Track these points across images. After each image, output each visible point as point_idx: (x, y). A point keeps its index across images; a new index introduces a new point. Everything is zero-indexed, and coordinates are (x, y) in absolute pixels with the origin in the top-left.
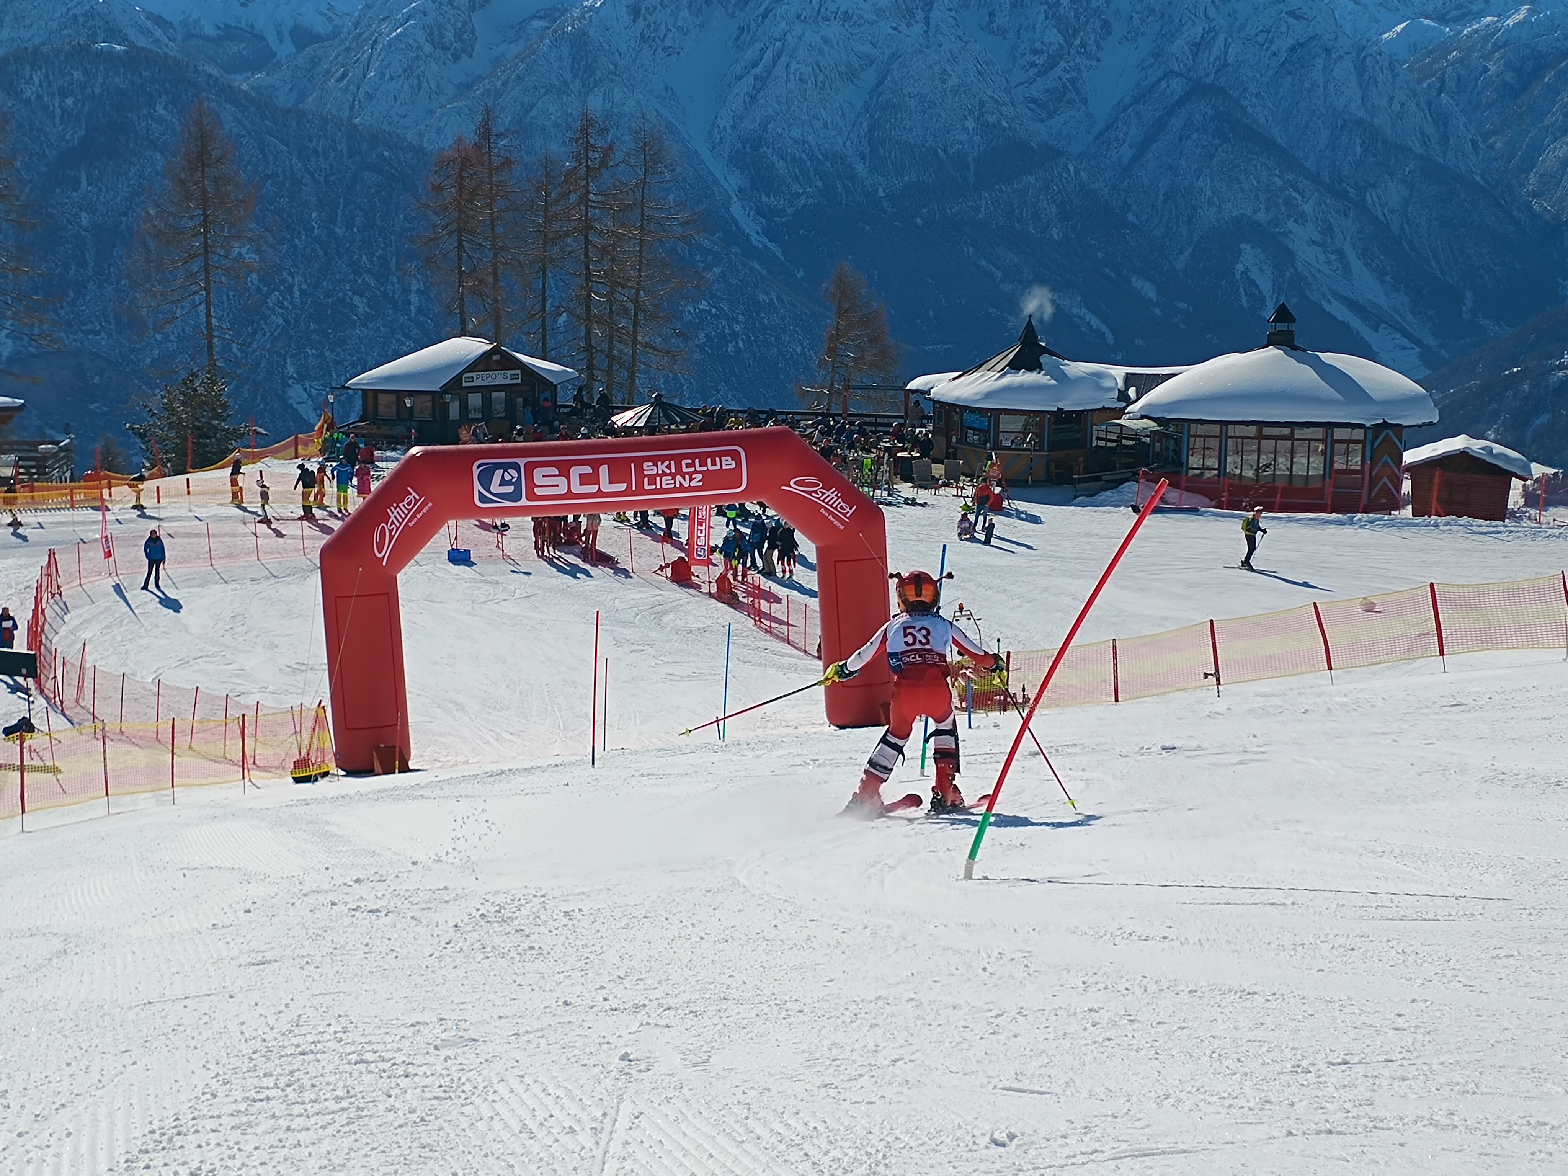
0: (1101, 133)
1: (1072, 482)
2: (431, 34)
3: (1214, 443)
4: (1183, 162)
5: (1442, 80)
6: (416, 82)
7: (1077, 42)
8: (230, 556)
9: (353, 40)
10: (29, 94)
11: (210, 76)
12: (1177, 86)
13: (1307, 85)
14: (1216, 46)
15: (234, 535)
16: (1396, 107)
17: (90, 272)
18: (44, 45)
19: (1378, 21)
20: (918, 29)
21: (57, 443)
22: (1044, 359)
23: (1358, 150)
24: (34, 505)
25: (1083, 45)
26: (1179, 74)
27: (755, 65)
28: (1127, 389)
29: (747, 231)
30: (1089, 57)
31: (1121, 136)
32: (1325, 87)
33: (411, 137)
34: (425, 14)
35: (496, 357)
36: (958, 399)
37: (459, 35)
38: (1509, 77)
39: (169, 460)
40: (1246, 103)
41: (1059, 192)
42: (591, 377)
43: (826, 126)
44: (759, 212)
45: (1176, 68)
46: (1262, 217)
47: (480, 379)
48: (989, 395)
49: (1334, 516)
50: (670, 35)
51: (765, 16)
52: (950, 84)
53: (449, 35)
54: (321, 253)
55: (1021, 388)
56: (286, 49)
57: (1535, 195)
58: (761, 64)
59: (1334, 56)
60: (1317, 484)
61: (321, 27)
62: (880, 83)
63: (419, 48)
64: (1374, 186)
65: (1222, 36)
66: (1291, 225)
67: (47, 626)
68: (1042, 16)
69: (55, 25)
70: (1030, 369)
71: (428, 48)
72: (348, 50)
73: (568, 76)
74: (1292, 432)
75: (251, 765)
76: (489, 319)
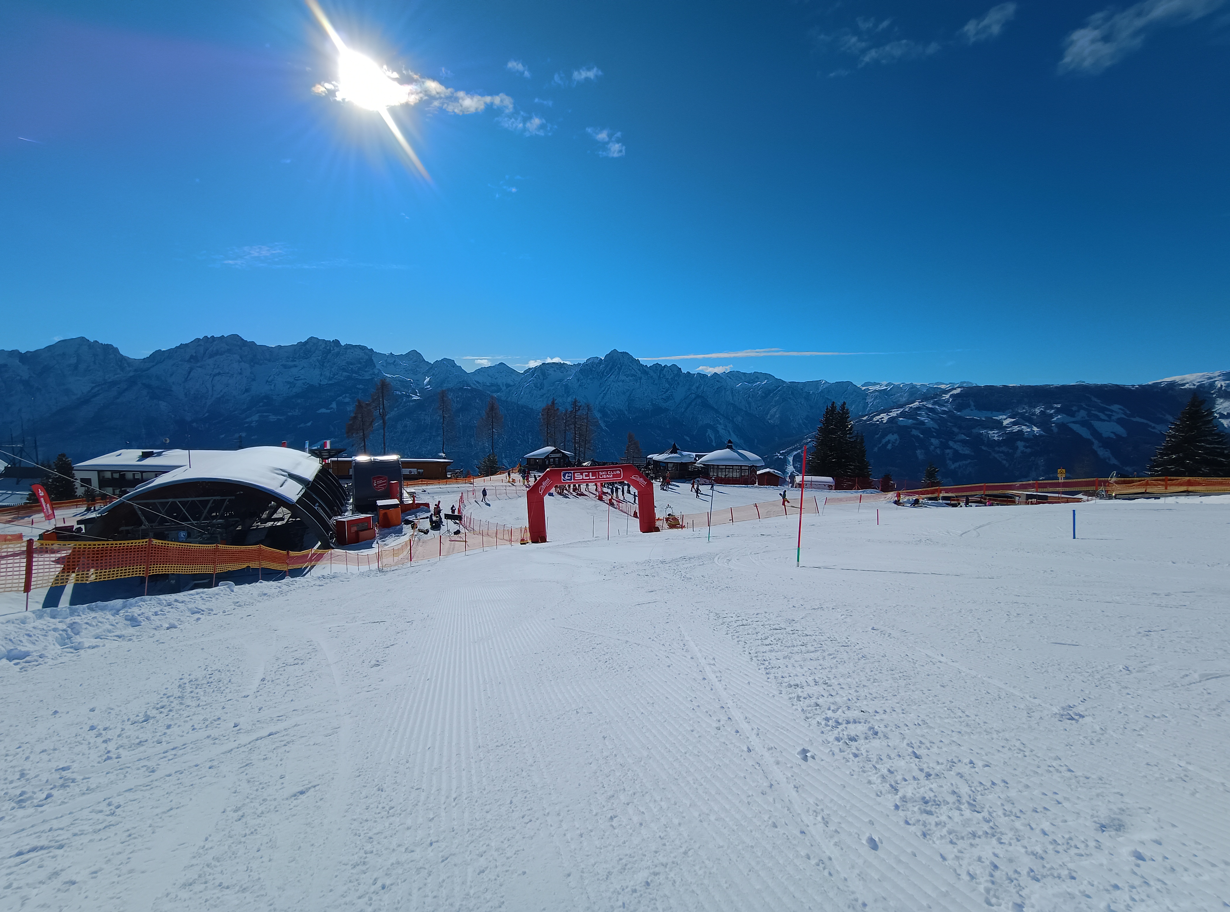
0: (677, 406)
1: (684, 478)
2: (535, 385)
3: (716, 470)
4: (695, 412)
5: (749, 395)
6: (531, 395)
8: (500, 494)
9: (518, 386)
10: (450, 397)
11: (488, 393)
12: (693, 396)
13: (721, 396)
14: (701, 388)
16: (740, 401)
17: (462, 435)
18: (453, 387)
20: (638, 383)
21: (460, 470)
22: (678, 451)
23: (732, 409)
24: (457, 483)
25: (673, 387)
27: (604, 391)
28: (696, 458)
29: (602, 426)
30: (674, 389)
31: (682, 406)
32: (725, 397)
33: (530, 406)
34: (534, 380)
35: (556, 451)
36: (659, 460)
38: (763, 395)
40: (708, 399)
41: (669, 418)
42: (575, 455)
43: (619, 404)
44: (604, 422)
45: (693, 392)
46: (711, 423)
47: (553, 456)
48: (666, 459)
49: (744, 485)
50: (586, 385)
51: (606, 381)
52: (645, 395)
53: (539, 385)
54: (510, 431)
55: (673, 457)
56: (504, 388)
57: (769, 419)
59: (726, 390)
60: (738, 479)
61: (512, 384)
62: (630, 395)
64: (735, 417)
65: (703, 386)
66: (718, 425)
68: (665, 381)
69: (456, 383)
70: (675, 453)
71: (534, 388)
72: (517, 388)
73: (564, 393)
74: (733, 467)
75: (511, 540)
76: (555, 443)
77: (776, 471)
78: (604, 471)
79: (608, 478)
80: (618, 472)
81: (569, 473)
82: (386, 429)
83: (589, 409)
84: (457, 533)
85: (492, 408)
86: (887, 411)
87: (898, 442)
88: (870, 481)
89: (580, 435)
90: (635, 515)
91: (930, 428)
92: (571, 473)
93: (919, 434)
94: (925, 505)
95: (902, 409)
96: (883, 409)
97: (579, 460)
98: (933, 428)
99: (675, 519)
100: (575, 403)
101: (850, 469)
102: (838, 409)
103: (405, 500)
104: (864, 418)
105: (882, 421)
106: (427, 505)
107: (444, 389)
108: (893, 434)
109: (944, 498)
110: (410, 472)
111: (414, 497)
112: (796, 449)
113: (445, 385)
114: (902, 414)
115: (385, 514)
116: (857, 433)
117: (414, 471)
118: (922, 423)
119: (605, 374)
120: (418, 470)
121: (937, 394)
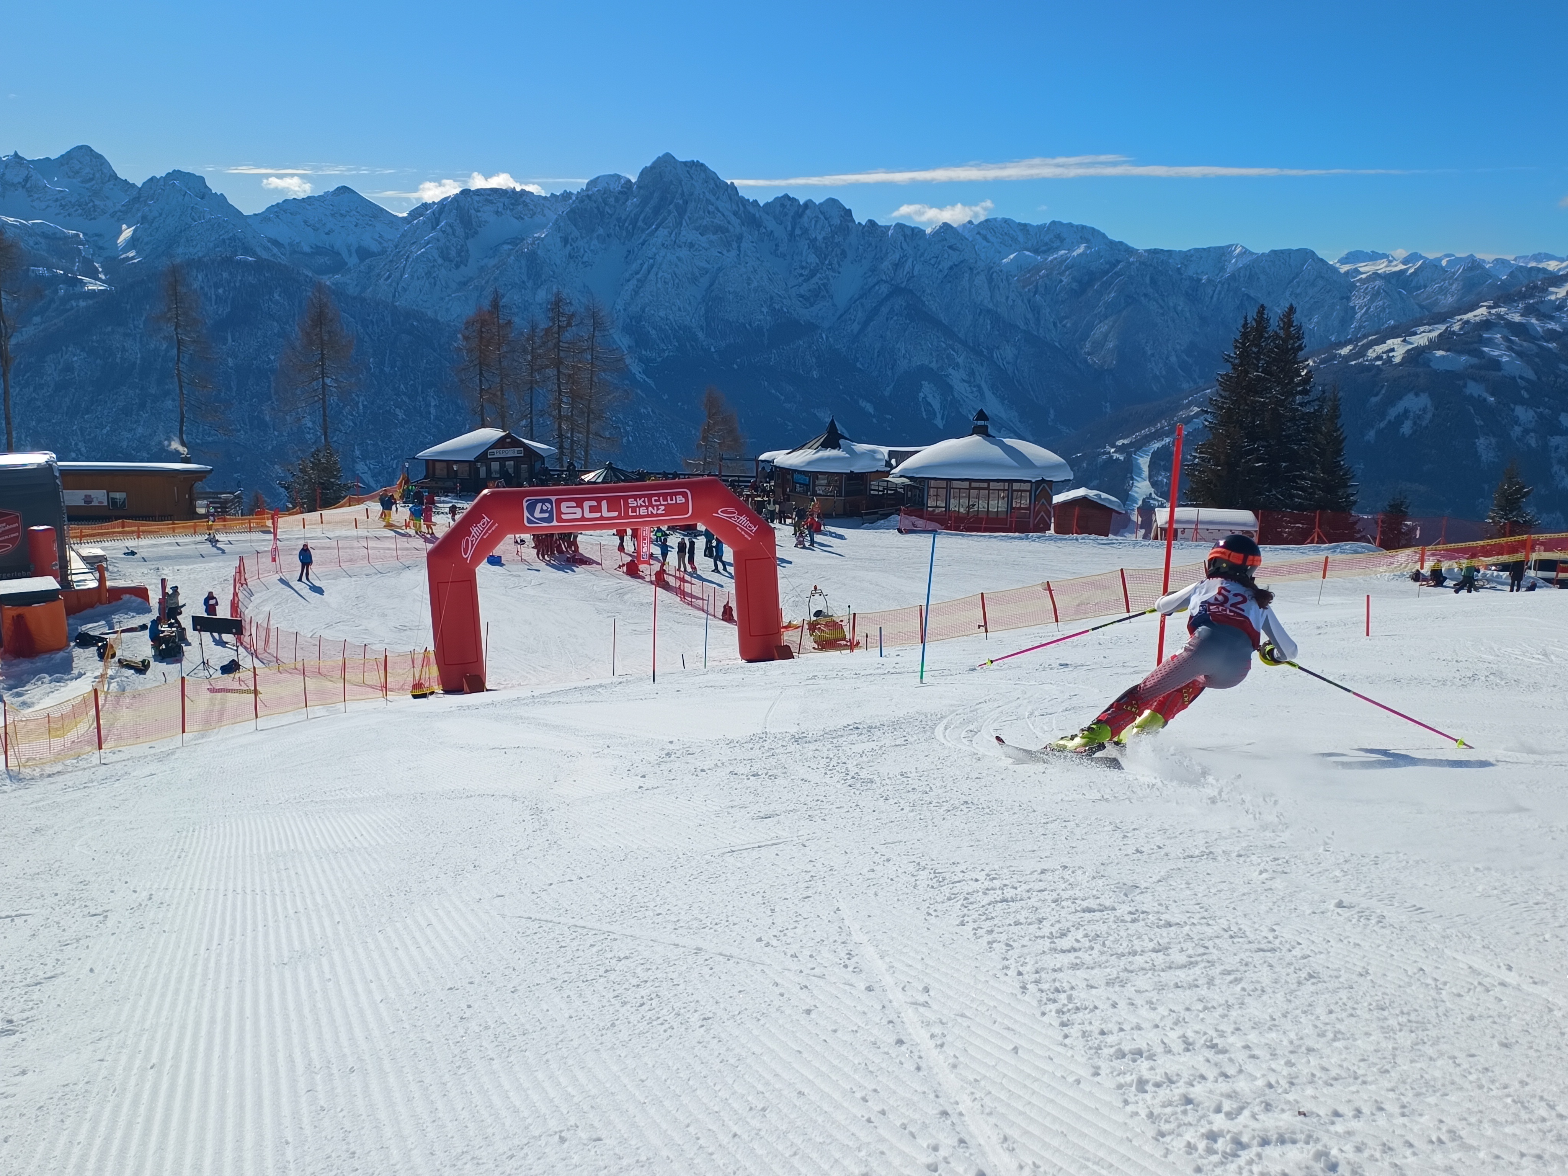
0: (841, 316)
1: (861, 515)
2: (442, 252)
3: (942, 492)
4: (888, 333)
5: (1036, 287)
6: (433, 281)
7: (827, 262)
8: (351, 560)
9: (394, 255)
10: (195, 286)
11: (307, 276)
12: (884, 289)
13: (959, 289)
14: (907, 267)
15: (352, 548)
16: (1010, 302)
17: (234, 394)
18: (204, 257)
19: (1000, 252)
20: (734, 253)
21: (232, 493)
22: (842, 441)
23: (989, 327)
24: (226, 530)
25: (830, 264)
26: (885, 282)
27: (637, 273)
28: (890, 460)
29: (634, 371)
30: (833, 270)
31: (853, 317)
32: (970, 291)
33: (430, 313)
34: (438, 240)
35: (508, 440)
36: (791, 465)
37: (459, 253)
38: (1075, 285)
39: (304, 503)
40: (924, 299)
41: (817, 350)
42: (562, 453)
43: (680, 310)
44: (640, 360)
45: (884, 278)
46: (934, 365)
47: (499, 453)
48: (810, 463)
49: (1017, 534)
50: (586, 254)
51: (643, 244)
52: (752, 286)
53: (453, 253)
54: (376, 383)
55: (828, 459)
56: (353, 261)
57: (1089, 354)
58: (641, 272)
59: (975, 272)
60: (1003, 516)
61: (374, 247)
62: (711, 285)
63: (435, 260)
64: (998, 348)
65: (910, 260)
66: (950, 370)
67: (240, 604)
68: (806, 247)
69: (212, 245)
70: (834, 448)
71: (440, 261)
72: (391, 261)
73: (525, 278)
74: (989, 485)
75: (385, 688)
76: (503, 417)
77: (1104, 495)
78: (640, 497)
79: (652, 515)
80: (680, 499)
81: (543, 502)
82: (10, 376)
83: (597, 324)
84: (231, 668)
85: (320, 319)
86: (1404, 331)
87: (1429, 416)
88: (1351, 520)
89: (575, 397)
90: (727, 615)
91: (1514, 378)
92: (550, 502)
93: (1485, 395)
94: (1493, 584)
95: (1442, 328)
96: (1394, 328)
97: (571, 464)
98: (1521, 377)
99: (835, 626)
100: (557, 305)
101: (1302, 489)
102: (1274, 325)
103: (75, 578)
104: (1345, 351)
105: (1390, 359)
106: (141, 593)
107: (178, 261)
108: (1417, 395)
109: (1543, 565)
110: (88, 500)
111: (101, 570)
112: (1158, 435)
113: (180, 250)
114: (1444, 340)
115: (19, 619)
116: (1324, 392)
117: (99, 497)
118: (1495, 364)
119: (640, 223)
120: (112, 495)
121: (1535, 287)
